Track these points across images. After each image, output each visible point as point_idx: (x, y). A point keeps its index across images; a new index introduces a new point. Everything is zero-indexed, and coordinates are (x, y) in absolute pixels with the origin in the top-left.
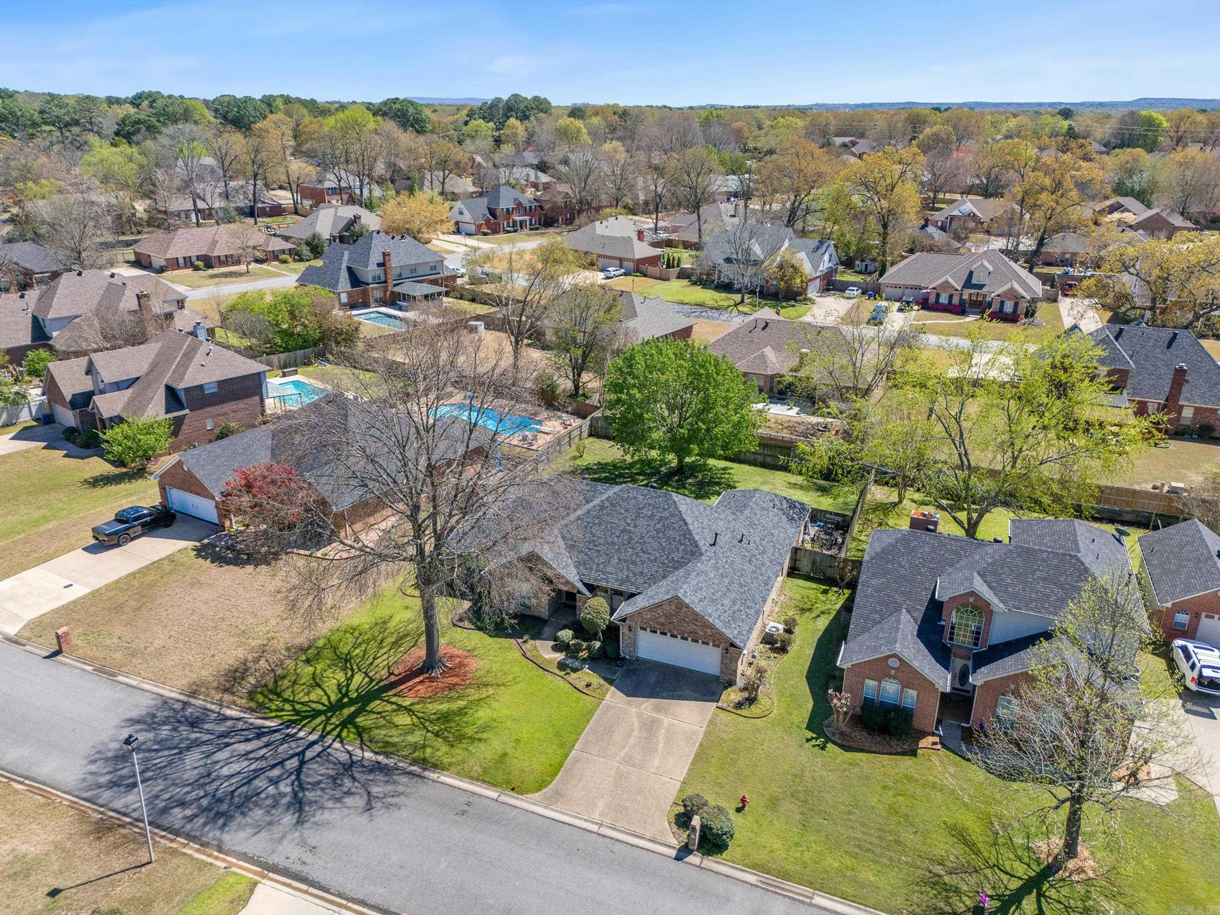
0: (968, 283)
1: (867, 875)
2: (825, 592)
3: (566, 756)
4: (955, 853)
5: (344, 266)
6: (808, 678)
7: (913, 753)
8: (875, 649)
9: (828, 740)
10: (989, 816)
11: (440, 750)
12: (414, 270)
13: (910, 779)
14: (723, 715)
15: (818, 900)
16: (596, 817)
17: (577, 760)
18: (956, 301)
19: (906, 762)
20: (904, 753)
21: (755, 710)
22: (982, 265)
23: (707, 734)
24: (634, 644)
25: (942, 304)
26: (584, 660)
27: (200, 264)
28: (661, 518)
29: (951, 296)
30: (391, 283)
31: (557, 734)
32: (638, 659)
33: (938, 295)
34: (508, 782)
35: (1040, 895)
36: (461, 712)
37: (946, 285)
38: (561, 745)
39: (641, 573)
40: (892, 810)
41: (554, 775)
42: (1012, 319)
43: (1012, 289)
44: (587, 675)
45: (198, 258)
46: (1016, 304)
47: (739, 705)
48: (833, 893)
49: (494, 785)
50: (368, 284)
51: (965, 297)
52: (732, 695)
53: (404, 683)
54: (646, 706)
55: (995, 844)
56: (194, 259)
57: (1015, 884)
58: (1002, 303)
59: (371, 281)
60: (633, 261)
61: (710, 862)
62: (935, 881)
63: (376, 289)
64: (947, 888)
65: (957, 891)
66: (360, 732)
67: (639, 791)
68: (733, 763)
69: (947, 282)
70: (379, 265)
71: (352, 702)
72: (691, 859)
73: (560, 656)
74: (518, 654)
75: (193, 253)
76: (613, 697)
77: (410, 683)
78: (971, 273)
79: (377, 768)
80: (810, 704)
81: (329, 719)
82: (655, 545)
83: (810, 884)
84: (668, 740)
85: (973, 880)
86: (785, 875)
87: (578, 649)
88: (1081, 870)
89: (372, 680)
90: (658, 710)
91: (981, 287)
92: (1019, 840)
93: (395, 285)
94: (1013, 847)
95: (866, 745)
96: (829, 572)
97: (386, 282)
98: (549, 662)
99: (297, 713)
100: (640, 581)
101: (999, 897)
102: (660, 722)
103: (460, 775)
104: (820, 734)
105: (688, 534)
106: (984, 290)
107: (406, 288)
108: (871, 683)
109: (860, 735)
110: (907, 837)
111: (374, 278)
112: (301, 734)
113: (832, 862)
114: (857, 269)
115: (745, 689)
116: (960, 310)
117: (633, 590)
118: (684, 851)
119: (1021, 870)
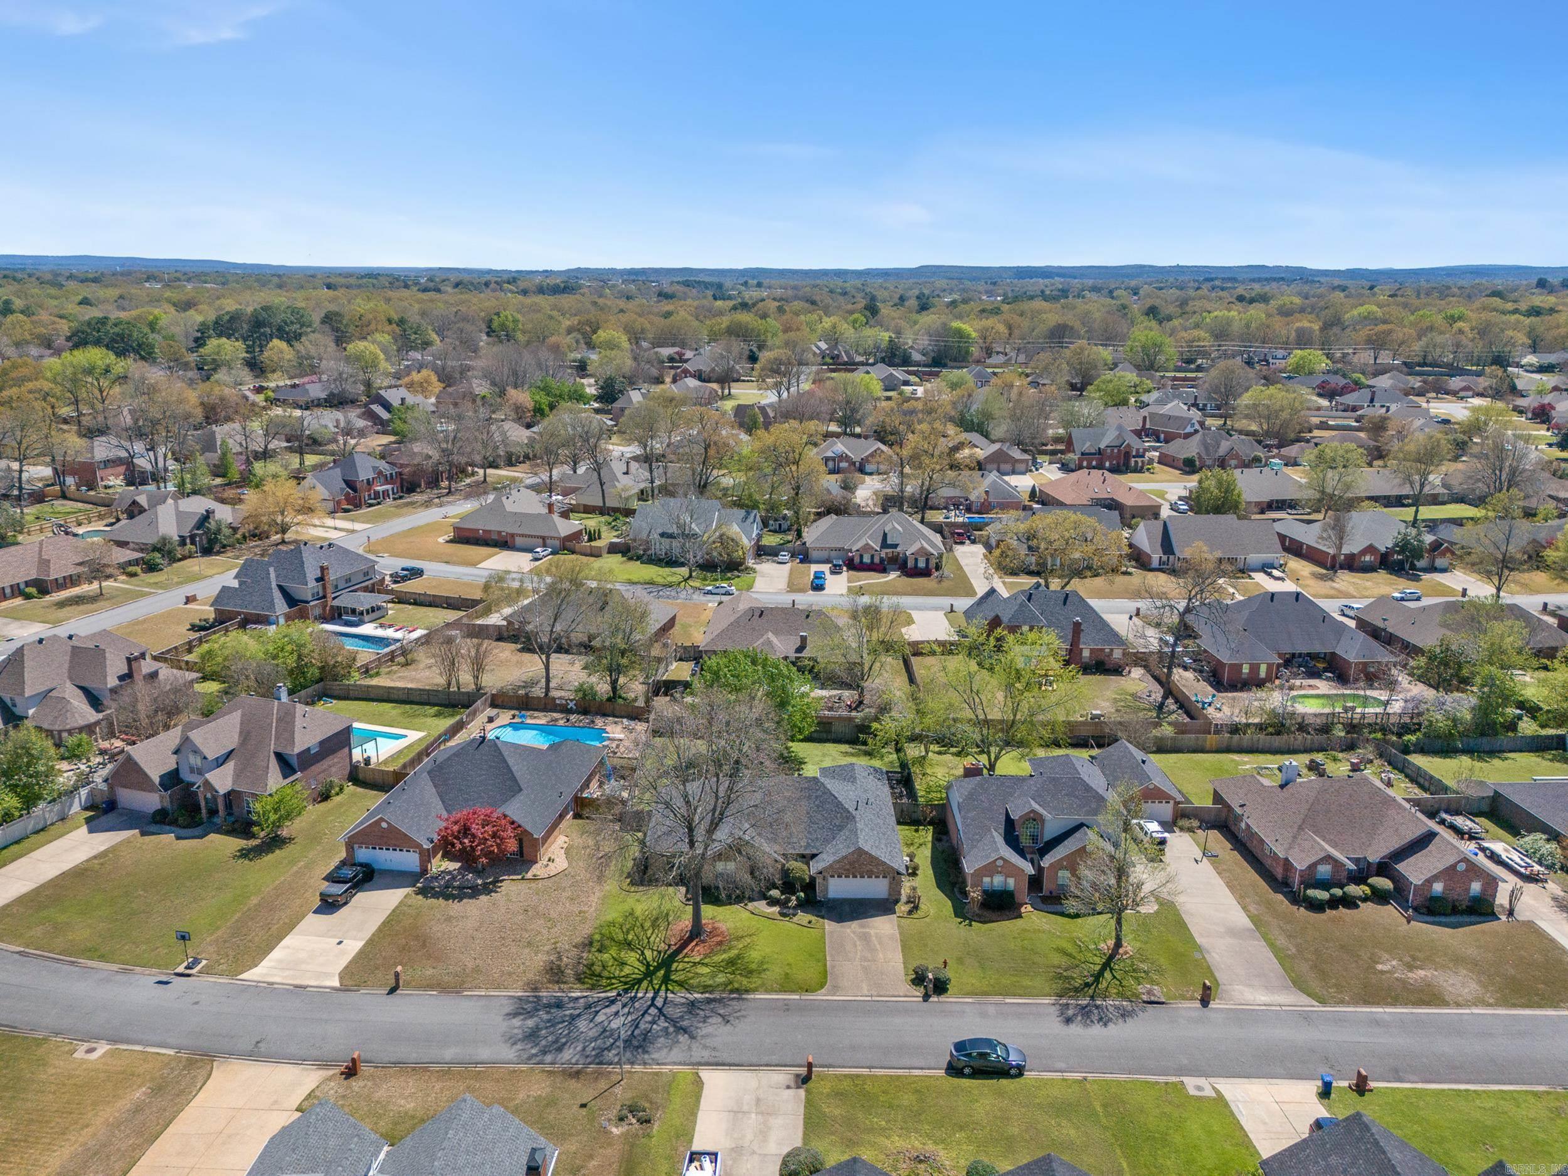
0: (884, 544)
1: (1027, 982)
2: (917, 831)
3: (825, 965)
4: (1064, 961)
5: (274, 585)
6: (939, 886)
7: (1020, 916)
8: (987, 857)
9: (971, 920)
10: (1072, 939)
11: (744, 982)
12: (348, 580)
13: (1025, 930)
14: (903, 920)
15: (1008, 1001)
16: (866, 992)
17: (833, 967)
18: (877, 560)
19: (1018, 922)
20: (1016, 918)
21: (920, 913)
22: (894, 527)
23: (900, 934)
24: (826, 889)
25: (866, 564)
26: (795, 908)
27: (32, 590)
28: (817, 797)
29: (872, 557)
30: (330, 596)
31: (811, 955)
32: (829, 900)
33: (861, 556)
34: (801, 988)
35: (1111, 969)
36: (738, 957)
37: (867, 547)
38: (818, 961)
39: (817, 839)
40: (1024, 948)
41: (826, 977)
42: (926, 573)
43: (923, 548)
44: (803, 917)
45: (27, 584)
46: (927, 561)
47: (910, 912)
48: (1014, 995)
49: (792, 991)
50: (307, 602)
51: (883, 555)
52: (902, 908)
53: (685, 948)
54: (855, 925)
55: (1081, 951)
56: (22, 586)
57: (1098, 968)
58: (916, 560)
59: (310, 598)
60: (559, 538)
61: (942, 998)
62: (1059, 976)
63: (315, 606)
64: (1067, 978)
65: (1073, 978)
66: (681, 984)
67: (882, 974)
68: (926, 945)
69: (867, 544)
70: (318, 580)
71: (657, 968)
72: (931, 999)
73: (776, 909)
74: (748, 914)
75: (20, 579)
76: (829, 926)
77: (690, 947)
78: (885, 535)
79: (709, 1001)
80: (950, 903)
81: (651, 982)
82: (819, 817)
83: (1001, 994)
84: (880, 943)
85: (1077, 971)
86: (985, 994)
87: (788, 900)
88: (1126, 953)
89: (659, 952)
90: (863, 926)
91: (896, 546)
92: (1092, 947)
93: (334, 598)
94: (1090, 951)
95: (994, 918)
96: (915, 816)
97: (324, 597)
98: (772, 913)
99: (626, 983)
100: (818, 844)
101: (1092, 976)
102: (868, 933)
103: (767, 991)
104: (965, 918)
105: (839, 805)
106: (899, 549)
107: (345, 600)
108: (987, 880)
109: (987, 914)
110: (1037, 959)
111: (313, 595)
112: (640, 995)
113: (1006, 981)
114: (772, 528)
115: (908, 902)
116: (880, 567)
117: (815, 851)
118: (926, 997)
119: (1097, 960)
